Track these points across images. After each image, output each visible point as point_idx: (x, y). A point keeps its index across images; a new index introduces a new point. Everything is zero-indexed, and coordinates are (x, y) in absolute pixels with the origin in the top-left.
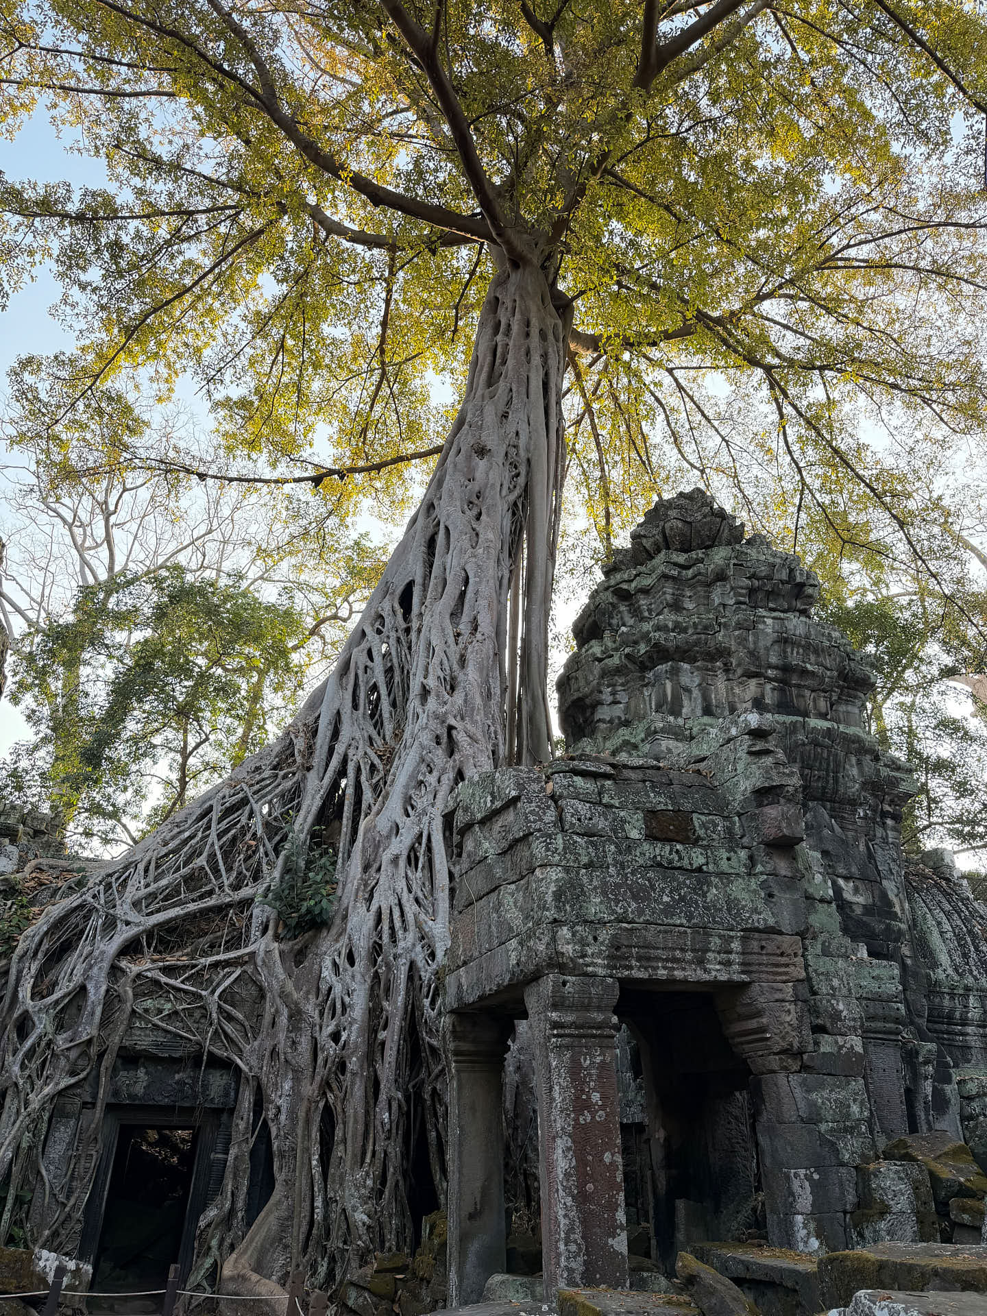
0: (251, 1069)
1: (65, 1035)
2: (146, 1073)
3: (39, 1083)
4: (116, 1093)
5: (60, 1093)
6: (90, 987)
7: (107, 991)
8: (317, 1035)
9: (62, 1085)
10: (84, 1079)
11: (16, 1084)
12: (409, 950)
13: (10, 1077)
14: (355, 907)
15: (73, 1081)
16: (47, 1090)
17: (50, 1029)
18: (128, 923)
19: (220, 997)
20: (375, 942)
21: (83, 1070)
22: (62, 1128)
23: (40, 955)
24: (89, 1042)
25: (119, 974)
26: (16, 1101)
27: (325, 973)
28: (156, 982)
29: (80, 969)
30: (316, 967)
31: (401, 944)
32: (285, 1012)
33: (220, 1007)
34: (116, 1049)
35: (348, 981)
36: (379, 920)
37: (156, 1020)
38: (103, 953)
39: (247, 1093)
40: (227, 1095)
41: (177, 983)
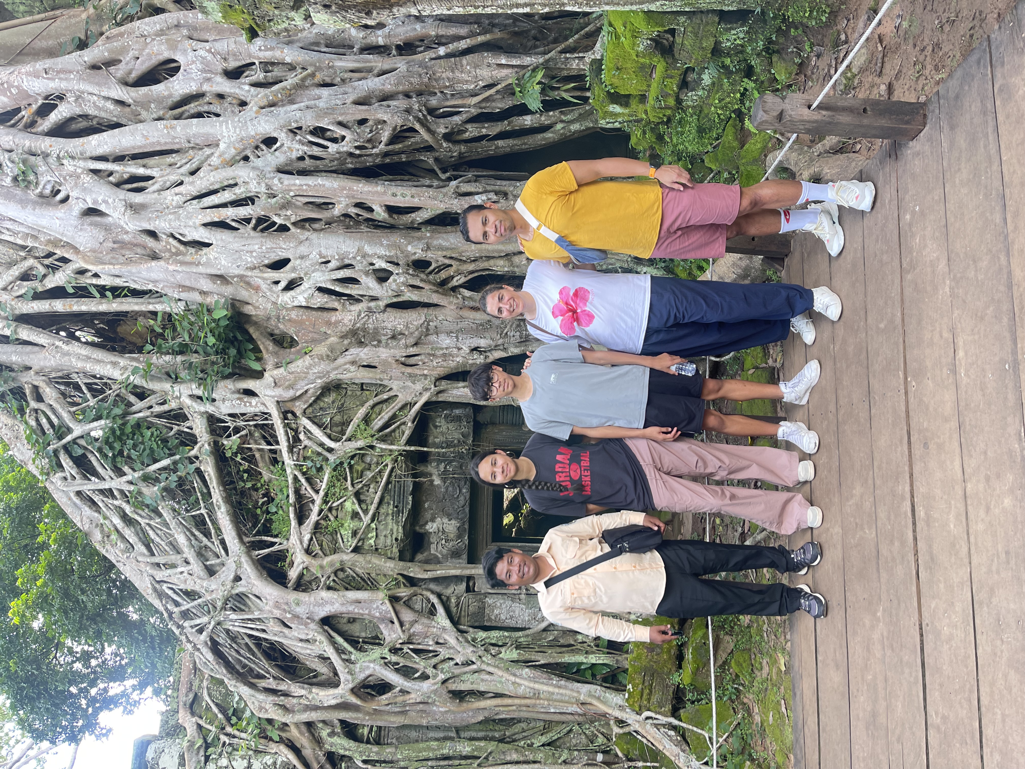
0: (426, 390)
1: (385, 632)
2: (433, 520)
3: (444, 653)
4: (455, 554)
5: (455, 622)
6: (323, 612)
7: (329, 588)
8: (382, 304)
9: (447, 623)
10: (439, 596)
11: (444, 682)
12: (262, 176)
13: (435, 692)
14: (208, 264)
15: (440, 610)
16: (452, 641)
17: (377, 652)
18: (238, 579)
19: (336, 440)
20: (255, 229)
21: (428, 600)
22: (496, 612)
23: (283, 687)
24: (394, 600)
25: (307, 578)
26: (465, 677)
27: (301, 300)
28: (317, 525)
29: (298, 631)
30: (293, 315)
31: (254, 188)
32: (354, 351)
33: (349, 440)
34: (401, 563)
35: (308, 263)
36: (222, 225)
37: (366, 519)
38: (277, 605)
39: (455, 392)
40: (458, 419)
41: (318, 499)
